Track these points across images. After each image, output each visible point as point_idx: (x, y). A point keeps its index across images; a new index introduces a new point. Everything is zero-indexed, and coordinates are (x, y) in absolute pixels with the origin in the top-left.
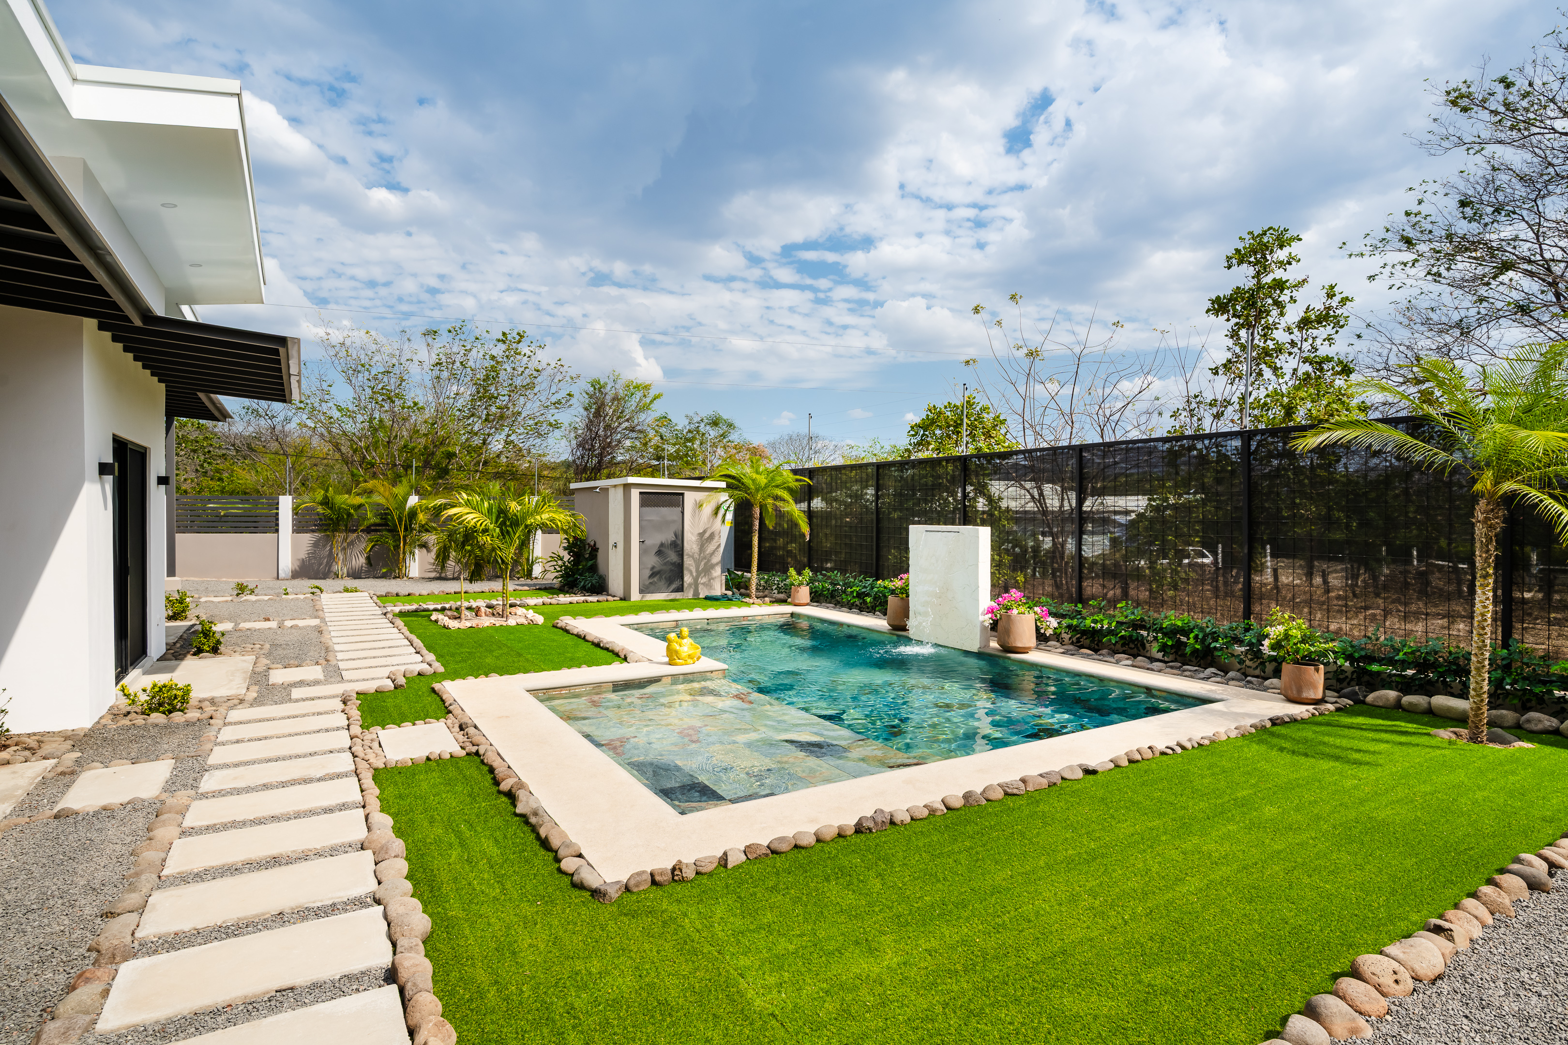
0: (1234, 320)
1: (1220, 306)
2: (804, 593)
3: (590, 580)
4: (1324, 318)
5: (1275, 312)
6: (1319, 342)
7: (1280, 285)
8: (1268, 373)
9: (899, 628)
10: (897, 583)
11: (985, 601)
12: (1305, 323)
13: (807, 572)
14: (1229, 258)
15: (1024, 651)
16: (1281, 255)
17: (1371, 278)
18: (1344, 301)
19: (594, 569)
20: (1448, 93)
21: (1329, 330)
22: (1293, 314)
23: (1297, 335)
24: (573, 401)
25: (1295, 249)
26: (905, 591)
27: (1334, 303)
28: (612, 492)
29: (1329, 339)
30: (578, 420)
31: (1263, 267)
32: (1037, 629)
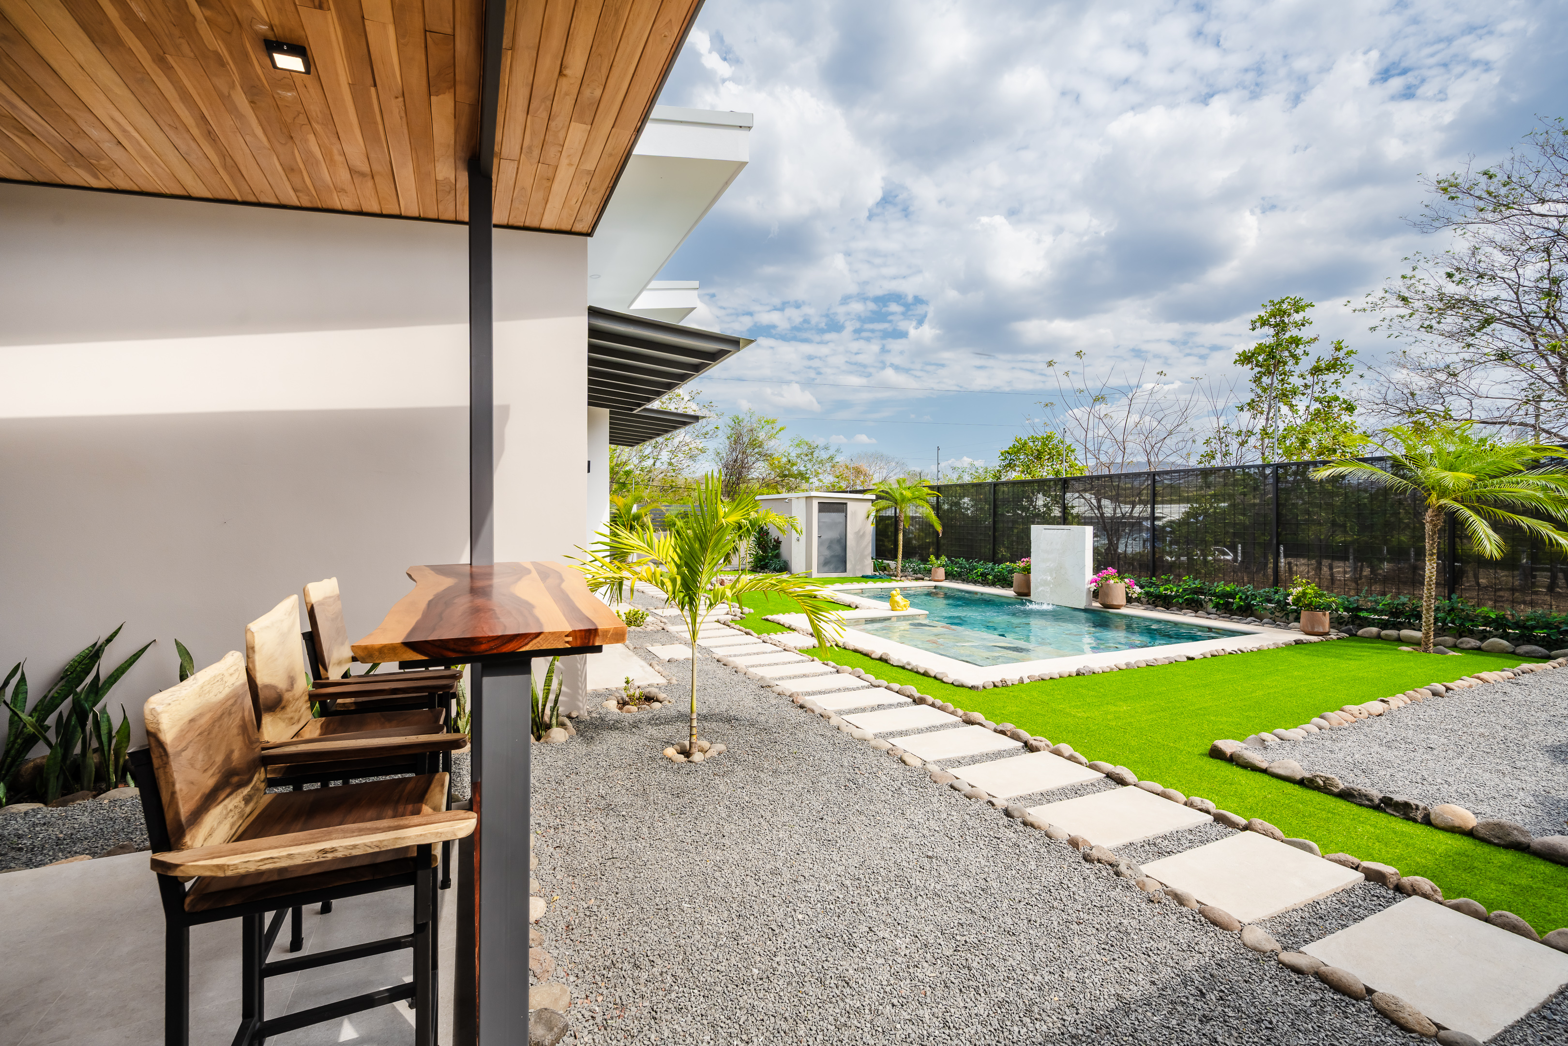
0: (1258, 369)
1: (1246, 358)
2: (941, 572)
3: (774, 564)
4: (1333, 366)
5: (1291, 362)
6: (1327, 385)
7: (1296, 341)
8: (1285, 409)
9: (1024, 593)
10: (1020, 564)
11: (1089, 575)
12: (1316, 371)
13: (944, 559)
14: (1254, 322)
15: (1118, 607)
16: (1298, 317)
17: (1373, 329)
18: (1349, 353)
19: (778, 556)
20: (1439, 182)
21: (1337, 376)
22: (1306, 364)
23: (1309, 379)
24: (720, 433)
25: (1308, 313)
26: (1027, 570)
27: (1341, 354)
28: (794, 502)
29: (1336, 382)
30: (721, 446)
31: (1281, 327)
32: (1127, 593)
